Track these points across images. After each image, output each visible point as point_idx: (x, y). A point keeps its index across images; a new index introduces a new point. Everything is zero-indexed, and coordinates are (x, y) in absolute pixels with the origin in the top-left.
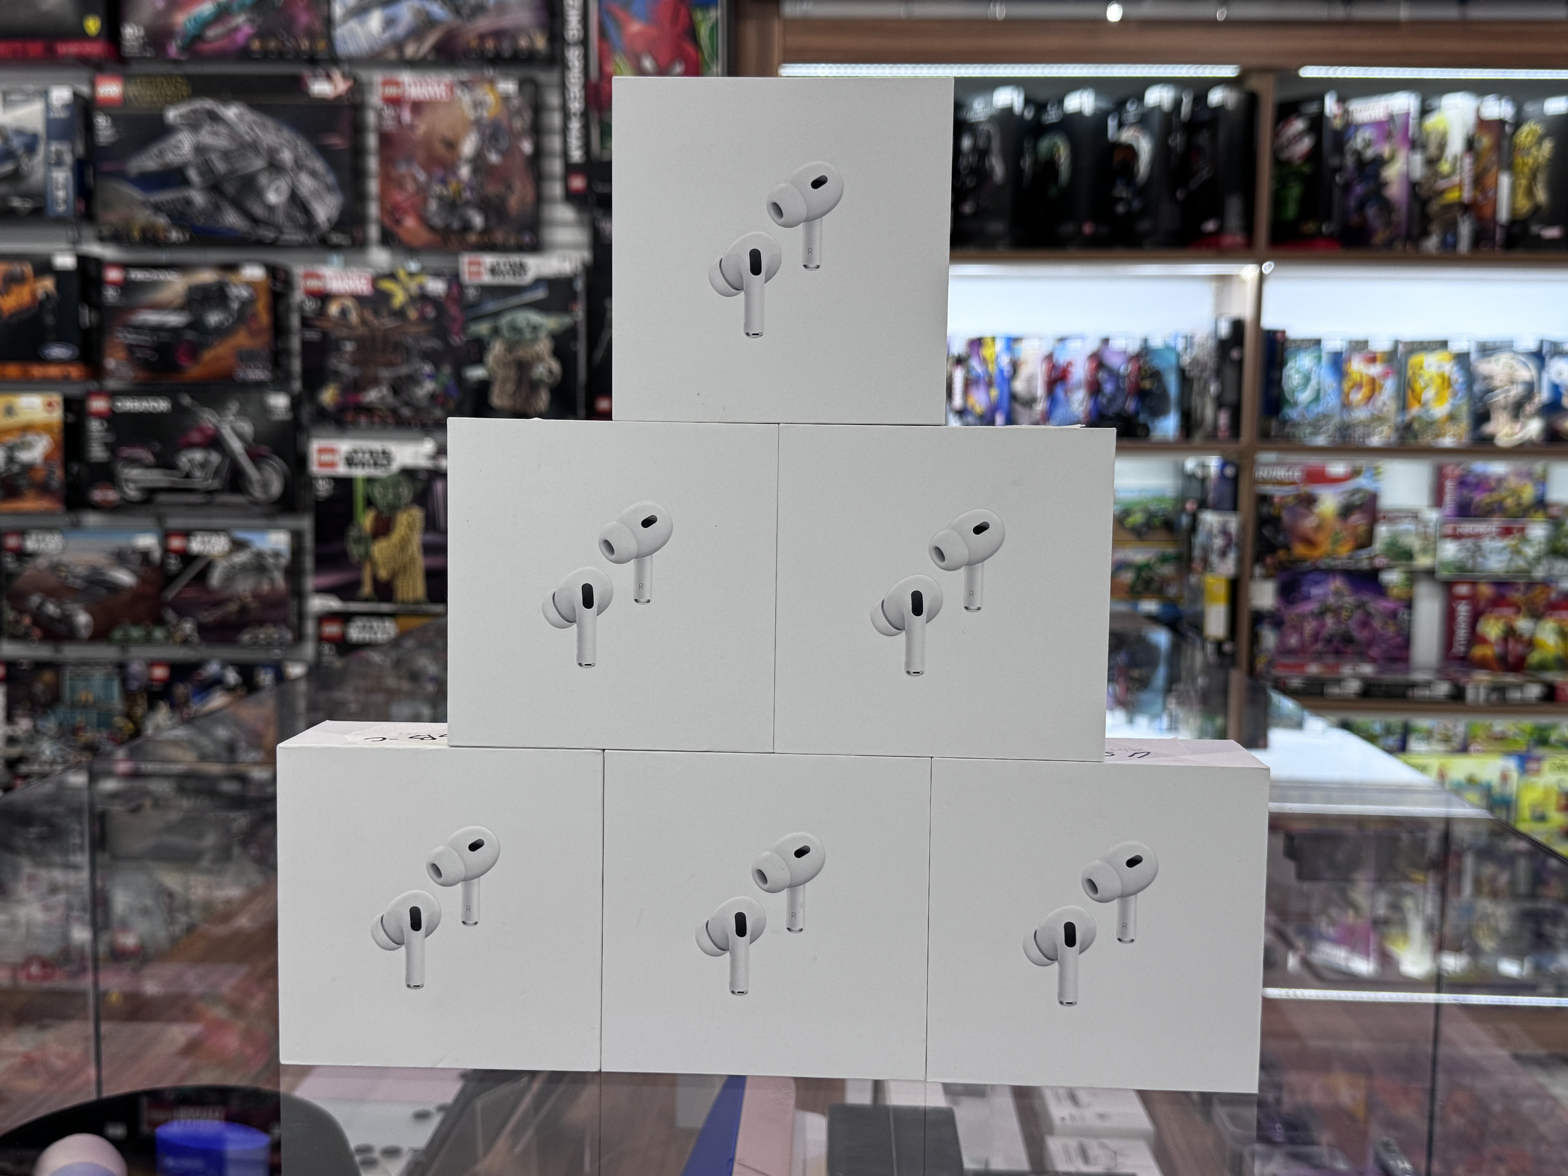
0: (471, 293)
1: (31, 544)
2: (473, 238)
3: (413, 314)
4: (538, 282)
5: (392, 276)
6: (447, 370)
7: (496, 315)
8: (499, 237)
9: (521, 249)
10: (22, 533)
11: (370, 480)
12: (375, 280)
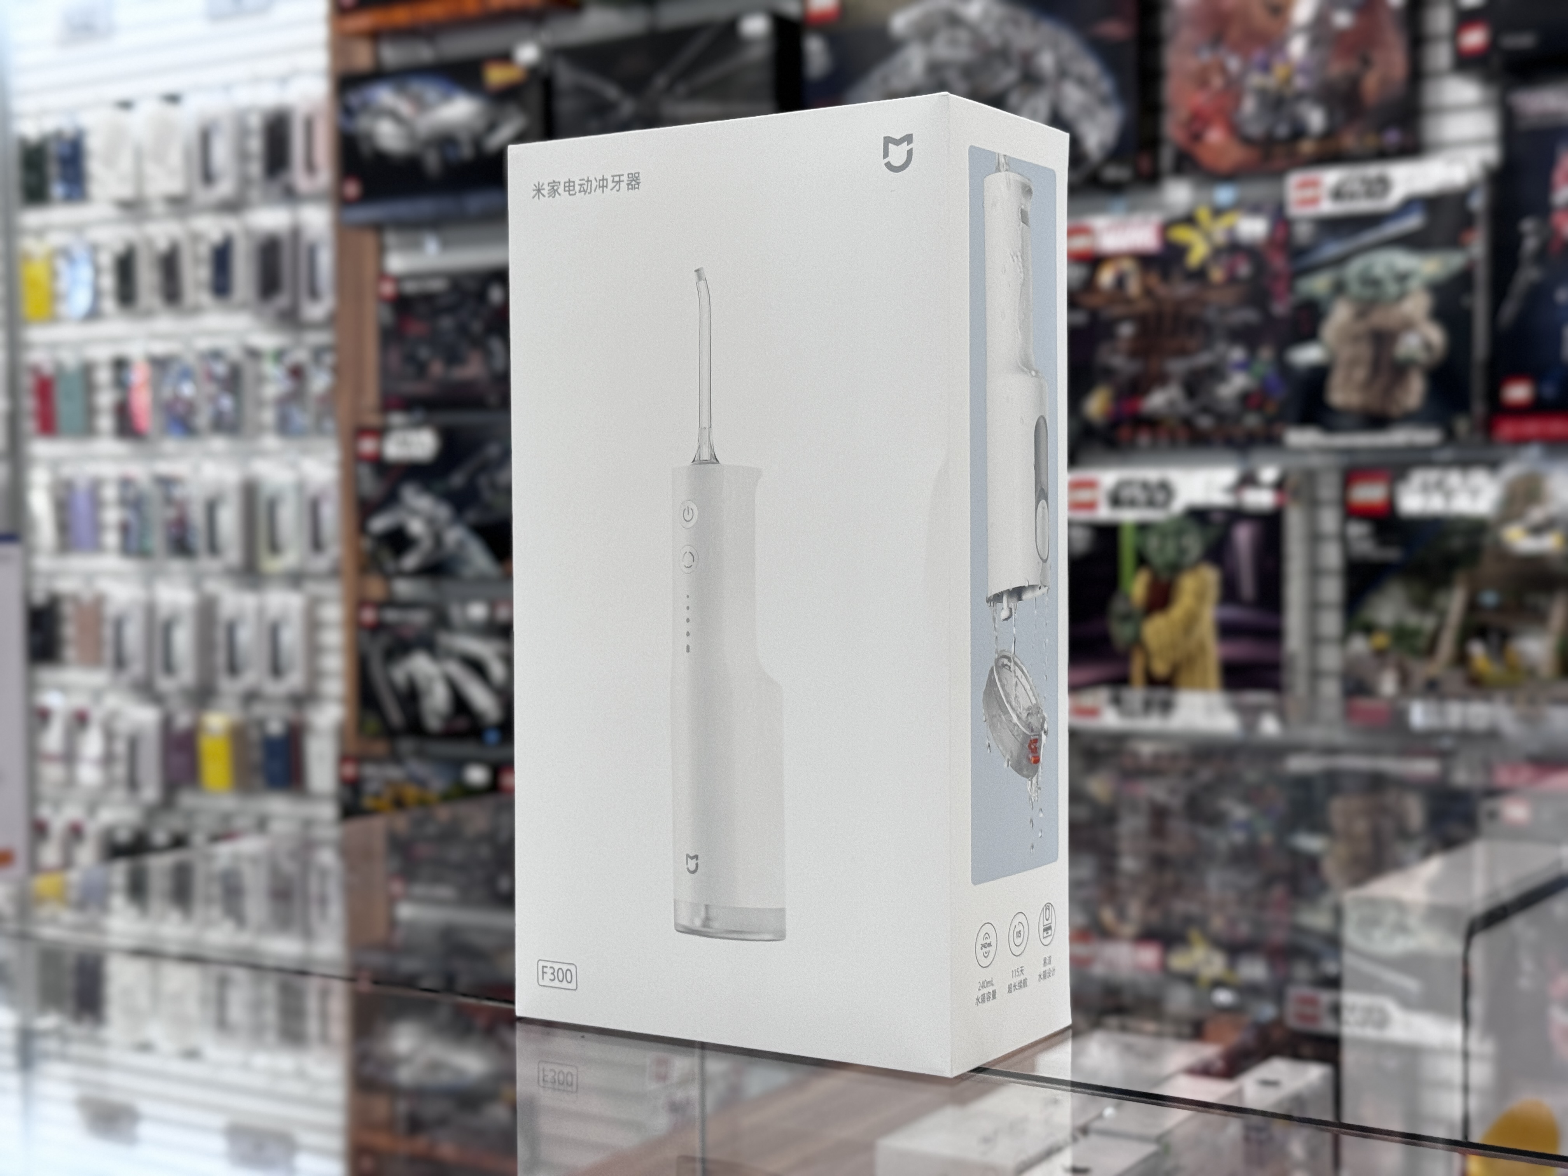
0: (1303, 232)
2: (1307, 147)
3: (1217, 274)
4: (1410, 204)
5: (1189, 220)
6: (1266, 354)
7: (1341, 261)
8: (1349, 141)
9: (1384, 155)
11: (1143, 528)
12: (1165, 228)
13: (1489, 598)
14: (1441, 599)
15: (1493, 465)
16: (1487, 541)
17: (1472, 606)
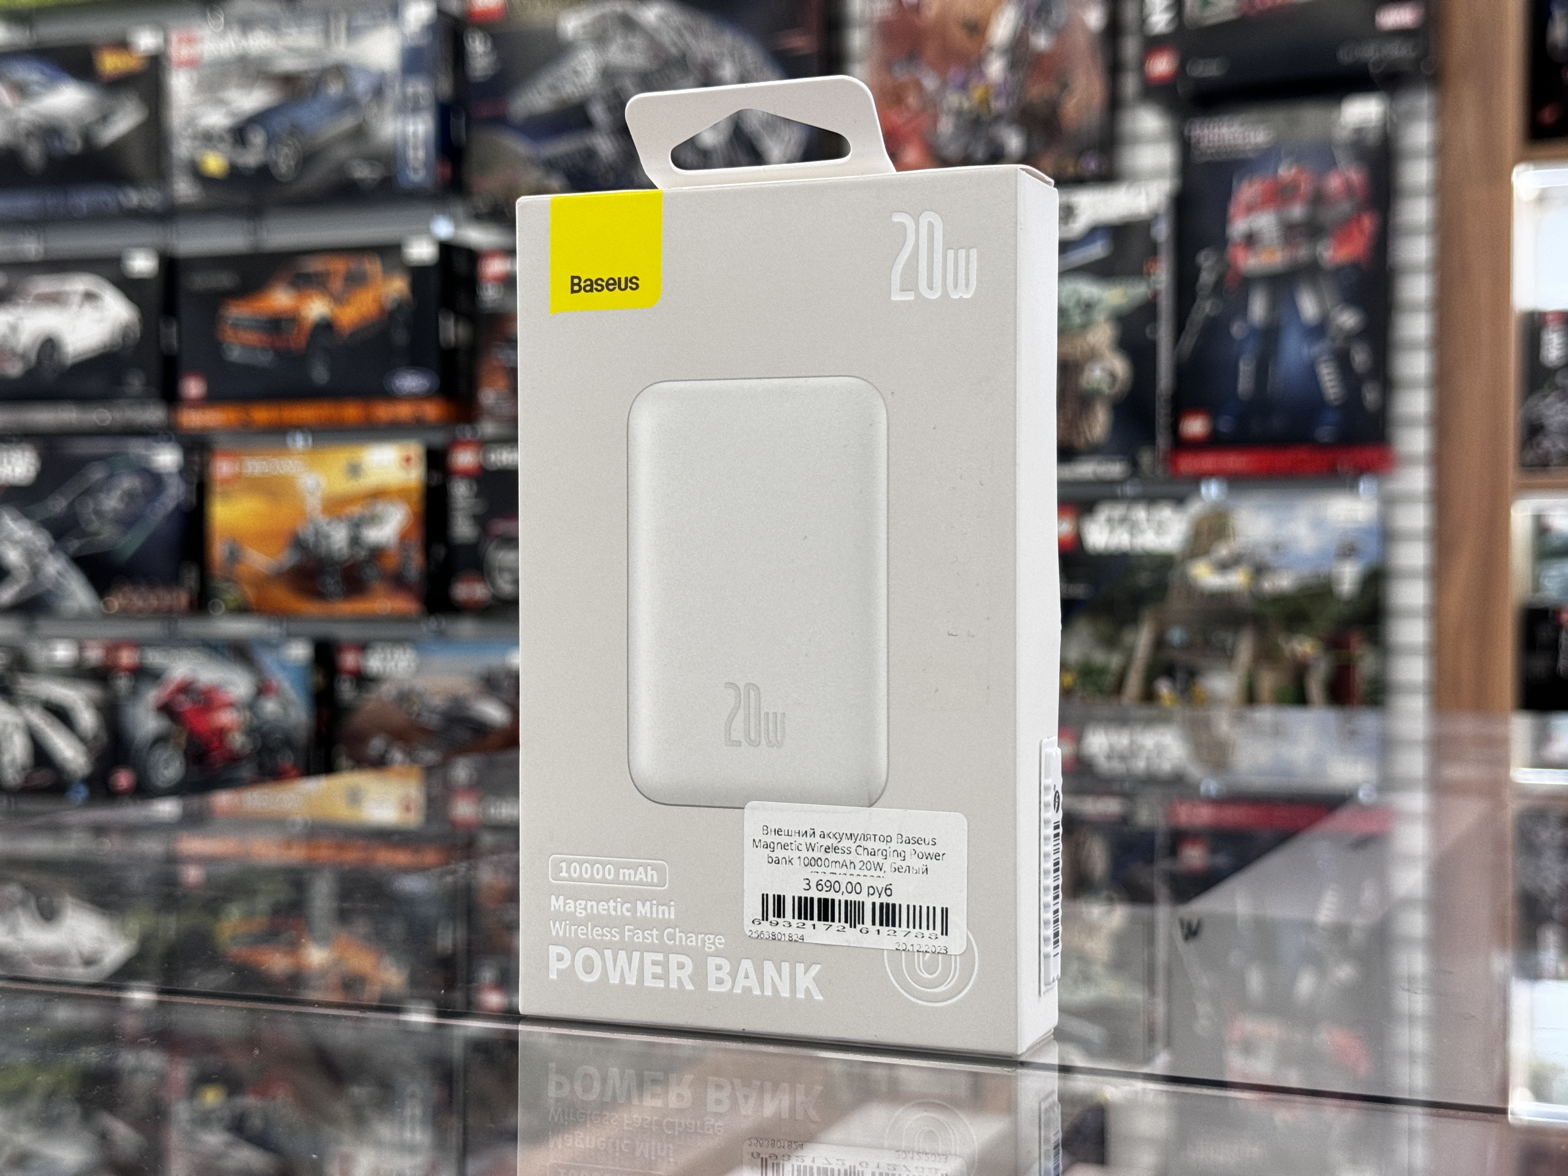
1: (375, 663)
4: (1098, 233)
9: (1081, 181)
10: (363, 647)
13: (1176, 635)
14: (1128, 637)
15: (1179, 501)
16: (1174, 577)
17: (1160, 643)
